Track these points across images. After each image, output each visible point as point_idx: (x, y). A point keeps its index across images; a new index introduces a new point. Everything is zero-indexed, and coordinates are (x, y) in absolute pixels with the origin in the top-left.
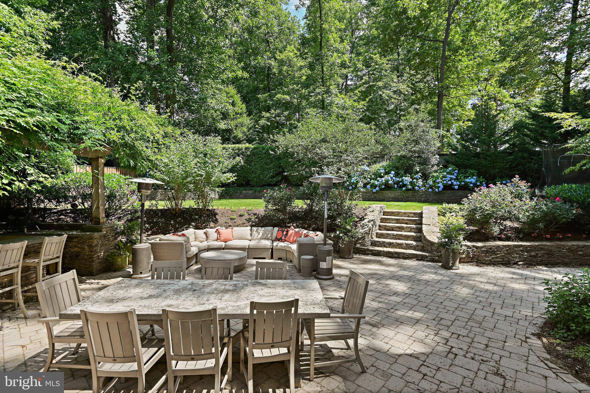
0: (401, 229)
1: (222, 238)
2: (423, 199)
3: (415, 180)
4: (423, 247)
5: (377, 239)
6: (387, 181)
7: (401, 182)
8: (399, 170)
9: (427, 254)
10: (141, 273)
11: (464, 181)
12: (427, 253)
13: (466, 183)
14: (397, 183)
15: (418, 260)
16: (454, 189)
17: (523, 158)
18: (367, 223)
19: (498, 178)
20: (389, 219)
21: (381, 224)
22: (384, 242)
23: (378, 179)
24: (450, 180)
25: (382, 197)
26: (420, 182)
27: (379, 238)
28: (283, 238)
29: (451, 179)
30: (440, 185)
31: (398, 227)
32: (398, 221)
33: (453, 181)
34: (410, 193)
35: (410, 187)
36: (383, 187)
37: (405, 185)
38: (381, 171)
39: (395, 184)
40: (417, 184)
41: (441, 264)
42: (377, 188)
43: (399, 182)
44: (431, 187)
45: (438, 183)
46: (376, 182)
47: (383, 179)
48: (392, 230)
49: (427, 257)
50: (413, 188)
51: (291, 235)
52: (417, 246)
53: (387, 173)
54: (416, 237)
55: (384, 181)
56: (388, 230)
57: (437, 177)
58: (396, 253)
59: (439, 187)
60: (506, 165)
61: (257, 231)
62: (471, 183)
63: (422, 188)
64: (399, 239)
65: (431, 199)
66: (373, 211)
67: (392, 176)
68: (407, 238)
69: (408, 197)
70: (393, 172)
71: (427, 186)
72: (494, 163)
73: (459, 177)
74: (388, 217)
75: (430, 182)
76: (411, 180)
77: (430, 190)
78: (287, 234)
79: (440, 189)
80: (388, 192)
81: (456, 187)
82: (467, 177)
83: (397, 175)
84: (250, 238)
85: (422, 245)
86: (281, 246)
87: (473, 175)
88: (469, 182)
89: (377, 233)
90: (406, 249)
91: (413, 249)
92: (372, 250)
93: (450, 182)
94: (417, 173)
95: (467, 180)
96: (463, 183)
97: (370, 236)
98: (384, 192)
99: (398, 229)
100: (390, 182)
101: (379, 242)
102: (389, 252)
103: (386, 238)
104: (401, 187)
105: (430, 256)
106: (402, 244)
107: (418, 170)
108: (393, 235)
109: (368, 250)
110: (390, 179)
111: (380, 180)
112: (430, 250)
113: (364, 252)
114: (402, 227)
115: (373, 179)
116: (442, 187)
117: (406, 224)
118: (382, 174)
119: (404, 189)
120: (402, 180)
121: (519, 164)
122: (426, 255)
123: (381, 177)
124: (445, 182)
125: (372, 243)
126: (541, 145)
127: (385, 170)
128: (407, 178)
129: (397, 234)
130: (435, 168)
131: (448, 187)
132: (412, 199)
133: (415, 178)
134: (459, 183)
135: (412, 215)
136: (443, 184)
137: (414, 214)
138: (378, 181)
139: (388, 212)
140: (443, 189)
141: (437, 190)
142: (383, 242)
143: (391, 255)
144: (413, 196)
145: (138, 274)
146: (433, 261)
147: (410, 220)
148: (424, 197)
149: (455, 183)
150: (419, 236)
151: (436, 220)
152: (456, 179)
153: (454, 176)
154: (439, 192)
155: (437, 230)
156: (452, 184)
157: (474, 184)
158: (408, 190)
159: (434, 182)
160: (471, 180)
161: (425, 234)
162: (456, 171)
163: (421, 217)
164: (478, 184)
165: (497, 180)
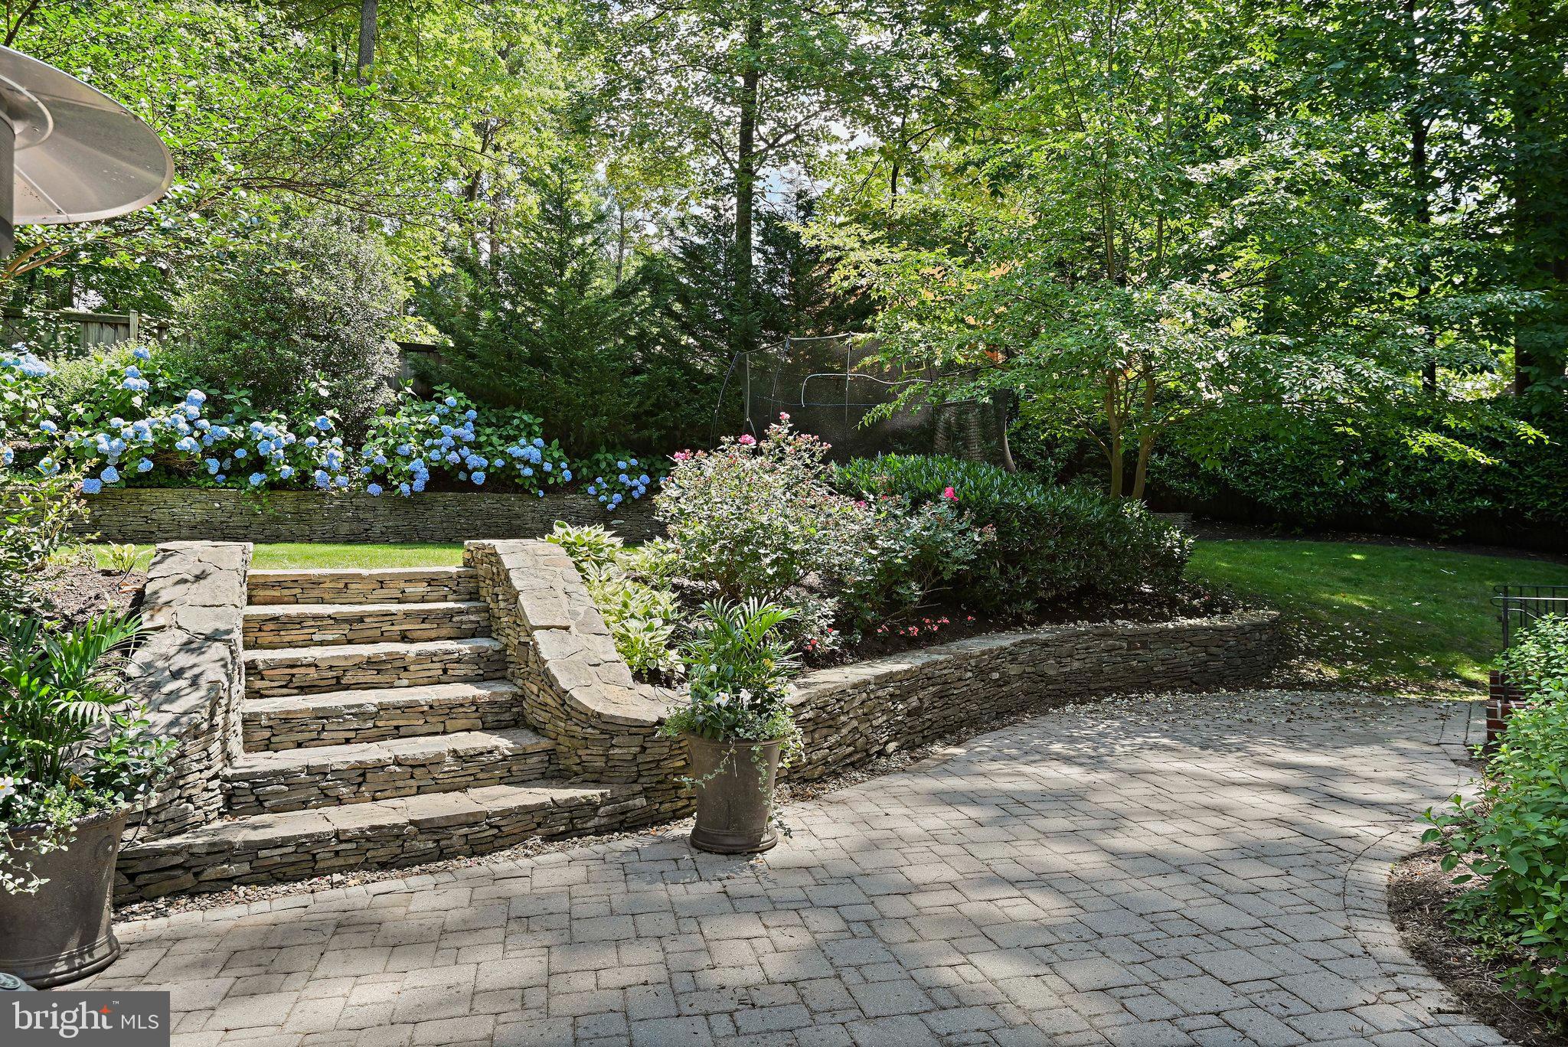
0: (384, 671)
2: (344, 529)
3: (312, 439)
4: (551, 754)
5: (263, 762)
6: (168, 438)
7: (241, 444)
8: (224, 390)
9: (593, 793)
11: (504, 456)
12: (584, 783)
13: (511, 462)
14: (222, 450)
15: (550, 838)
16: (469, 486)
17: (672, 383)
18: (183, 660)
19: (603, 448)
20: (299, 621)
21: (260, 656)
22: (322, 771)
23: (116, 422)
24: (456, 449)
25: (135, 523)
26: (334, 451)
27: (268, 746)
29: (458, 444)
30: (417, 465)
31: (371, 663)
32: (354, 629)
33: (466, 451)
34: (287, 501)
35: (287, 471)
36: (146, 466)
37: (259, 463)
38: (131, 382)
39: (206, 452)
40: (323, 461)
41: (685, 828)
42: (110, 475)
43: (232, 444)
44: (378, 477)
45: (408, 458)
46: (101, 437)
47: (140, 423)
48: (338, 685)
49: (592, 806)
50: (304, 477)
52: (521, 756)
53: (161, 397)
54: (492, 703)
55: (149, 437)
56: (305, 690)
57: (401, 434)
58: (423, 827)
59: (411, 476)
60: (628, 404)
62: (527, 463)
63: (340, 479)
64: (397, 733)
65: (378, 528)
66: (198, 578)
67: (194, 411)
68: (441, 718)
69: (276, 520)
70: (198, 395)
71: (361, 471)
72: (594, 393)
73: (483, 439)
74: (293, 610)
75: (374, 451)
76: (292, 437)
77: (375, 489)
79: (419, 485)
80: (169, 495)
81: (479, 478)
82: (510, 439)
83: (216, 409)
85: (545, 744)
87: (530, 434)
88: (519, 459)
89: (248, 721)
90: (463, 789)
91: (501, 781)
92: (252, 849)
93: (454, 457)
94: (318, 406)
95: (514, 450)
96: (499, 462)
97: (215, 748)
98: (146, 494)
99: (370, 676)
100: (185, 443)
101: (284, 775)
102: (379, 834)
103: (317, 741)
104: (237, 472)
105: (613, 800)
106: (437, 761)
107: (324, 393)
108: (360, 713)
109: (222, 851)
110: (183, 426)
111: (130, 432)
112: (600, 763)
113: (187, 880)
114: (393, 658)
115: (81, 423)
116: (424, 474)
117: (404, 638)
118: (137, 401)
119: (256, 479)
120: (248, 435)
121: (659, 406)
122: (589, 803)
123: (134, 415)
124: (435, 455)
125: (229, 798)
127: (151, 378)
128: (272, 429)
129: (383, 707)
130: (388, 395)
131: (443, 478)
132: (294, 528)
133: (310, 432)
134: (485, 463)
135: (421, 588)
136: (428, 462)
137: (432, 581)
138: (114, 434)
139: (280, 583)
140: (428, 486)
141: (405, 488)
142: (309, 770)
143: (393, 848)
144: (299, 516)
146: (627, 823)
147: (425, 617)
148: (348, 520)
149: (474, 460)
150: (518, 699)
151: (584, 600)
152: (476, 446)
153: (467, 433)
154: (415, 498)
155: (609, 650)
156: (462, 466)
157: (537, 468)
158: (276, 486)
159: (390, 454)
160: (528, 450)
161: (564, 682)
162: (472, 414)
163: (474, 596)
164: (548, 467)
165: (603, 456)
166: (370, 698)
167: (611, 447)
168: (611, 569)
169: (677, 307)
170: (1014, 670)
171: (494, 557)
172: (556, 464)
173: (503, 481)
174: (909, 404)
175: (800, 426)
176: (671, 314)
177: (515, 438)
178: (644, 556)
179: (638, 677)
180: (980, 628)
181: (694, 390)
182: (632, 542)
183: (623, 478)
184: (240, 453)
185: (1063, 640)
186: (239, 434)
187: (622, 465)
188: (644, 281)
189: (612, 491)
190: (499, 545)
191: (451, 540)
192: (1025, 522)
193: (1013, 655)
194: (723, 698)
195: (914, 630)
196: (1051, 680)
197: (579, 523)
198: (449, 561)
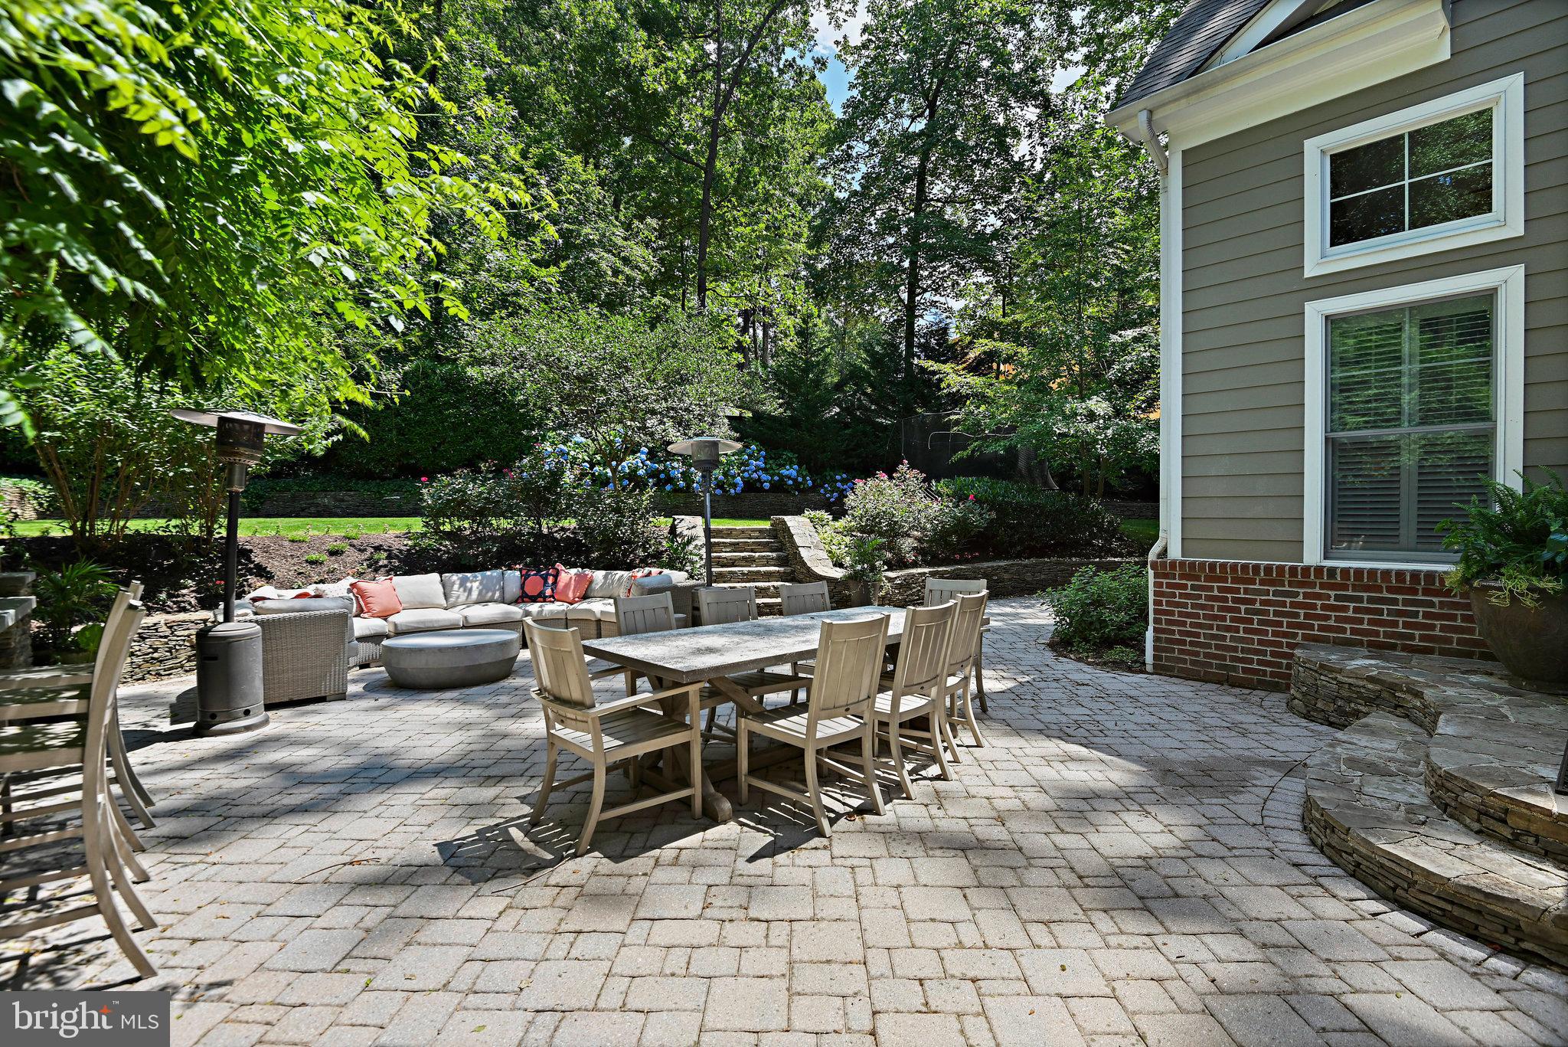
0: (749, 561)
1: (376, 608)
6: (634, 470)
10: (247, 713)
11: (779, 475)
13: (781, 476)
14: (653, 474)
16: (762, 490)
17: (866, 432)
19: (828, 469)
20: (718, 544)
23: (613, 463)
24: (756, 472)
28: (548, 592)
29: (757, 469)
30: (738, 480)
31: (744, 558)
32: (736, 547)
33: (760, 473)
34: (681, 497)
35: (682, 483)
36: (625, 483)
37: (670, 480)
39: (650, 476)
42: (611, 487)
43: (659, 472)
44: (720, 486)
45: (734, 477)
46: (607, 471)
47: (623, 464)
48: (733, 565)
50: (689, 486)
51: (567, 585)
54: (785, 573)
55: (627, 470)
57: (731, 466)
59: (735, 485)
61: (462, 584)
62: (789, 478)
64: (757, 581)
67: (644, 457)
68: (768, 576)
69: (677, 505)
70: (646, 449)
73: (769, 466)
77: (719, 492)
78: (555, 583)
79: (739, 489)
81: (767, 485)
82: (781, 466)
84: (443, 602)
86: (551, 612)
87: (792, 464)
88: (786, 476)
93: (755, 476)
95: (784, 472)
96: (776, 478)
99: (744, 563)
100: (641, 472)
106: (768, 588)
108: (743, 574)
110: (639, 464)
114: (750, 557)
115: (599, 463)
116: (741, 484)
117: (754, 551)
119: (668, 487)
120: (666, 467)
124: (746, 475)
126: (888, 414)
131: (751, 486)
134: (770, 479)
135: (757, 534)
136: (743, 479)
137: (760, 531)
140: (743, 491)
141: (732, 492)
144: (686, 504)
145: (236, 719)
147: (760, 544)
149: (765, 477)
150: (793, 572)
151: (817, 538)
152: (765, 470)
153: (761, 464)
154: (737, 496)
155: (825, 555)
156: (759, 479)
157: (795, 480)
158: (677, 490)
159: (725, 474)
160: (791, 471)
161: (809, 564)
162: (763, 453)
163: (775, 537)
164: (800, 479)
165: (828, 473)
166: (746, 569)
167: (833, 468)
168: (827, 528)
169: (869, 390)
170: (1006, 576)
171: (784, 522)
172: (804, 477)
173: (778, 487)
174: (973, 451)
175: (912, 467)
176: (865, 394)
177: (783, 466)
178: (841, 523)
179: (835, 565)
180: (998, 557)
181: (878, 437)
182: (835, 519)
183: (839, 484)
184: (662, 476)
185: (1036, 565)
186: (662, 467)
187: (838, 477)
188: (851, 378)
189: (832, 492)
190: (787, 518)
191: (764, 517)
192: (1015, 510)
193: (1006, 570)
194: (859, 567)
195: (957, 556)
196: (1028, 583)
197: (815, 509)
198: (766, 525)
